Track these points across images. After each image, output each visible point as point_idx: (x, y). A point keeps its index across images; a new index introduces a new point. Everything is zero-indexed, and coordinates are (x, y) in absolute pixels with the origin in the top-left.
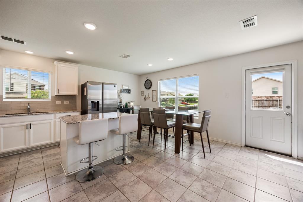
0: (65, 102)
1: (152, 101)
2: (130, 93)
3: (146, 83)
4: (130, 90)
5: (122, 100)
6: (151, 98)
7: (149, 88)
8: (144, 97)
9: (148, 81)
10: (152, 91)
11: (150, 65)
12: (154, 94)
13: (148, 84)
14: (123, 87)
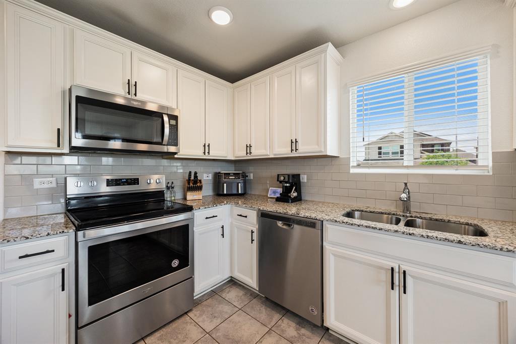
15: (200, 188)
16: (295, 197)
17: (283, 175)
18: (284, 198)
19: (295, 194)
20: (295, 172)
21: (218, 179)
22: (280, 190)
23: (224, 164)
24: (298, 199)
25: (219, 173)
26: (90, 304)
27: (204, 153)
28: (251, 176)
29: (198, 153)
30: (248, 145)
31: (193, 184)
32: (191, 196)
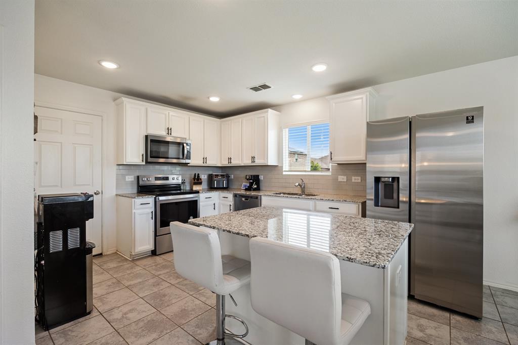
0: (353, 177)
15: (200, 183)
16: (255, 188)
17: (248, 175)
18: (249, 189)
19: (255, 186)
20: (257, 174)
21: (211, 178)
22: (248, 185)
23: (215, 169)
24: (258, 189)
25: (212, 174)
26: (161, 227)
27: (203, 163)
28: (232, 177)
29: (200, 163)
30: (230, 158)
31: (197, 180)
32: (195, 188)
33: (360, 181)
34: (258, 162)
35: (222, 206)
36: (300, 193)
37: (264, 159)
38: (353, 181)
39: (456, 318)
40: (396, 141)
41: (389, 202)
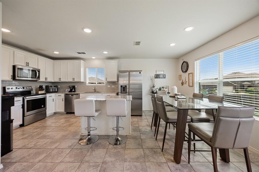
1: (189, 86)
2: (165, 78)
3: (183, 66)
4: (165, 75)
5: (155, 85)
6: (187, 83)
7: (186, 71)
8: (181, 81)
9: (185, 63)
10: (189, 74)
11: (172, 45)
12: (191, 78)
13: (185, 67)
14: (157, 72)
17: (71, 86)
19: (74, 90)
20: (74, 85)
21: (46, 87)
22: (70, 90)
26: (27, 112)
27: (46, 80)
28: (59, 87)
29: (44, 80)
30: (60, 78)
31: (41, 89)
32: (40, 92)
33: (110, 87)
34: (76, 80)
35: (57, 99)
36: (94, 92)
37: (79, 79)
38: (112, 87)
39: (138, 117)
40: (125, 74)
41: (124, 92)
